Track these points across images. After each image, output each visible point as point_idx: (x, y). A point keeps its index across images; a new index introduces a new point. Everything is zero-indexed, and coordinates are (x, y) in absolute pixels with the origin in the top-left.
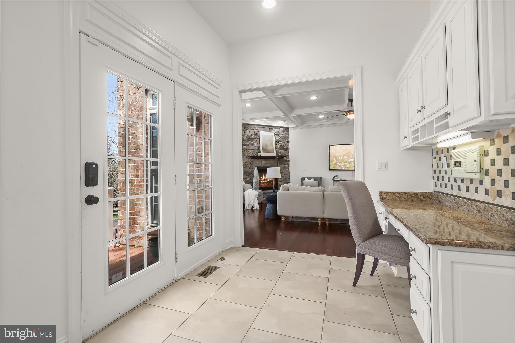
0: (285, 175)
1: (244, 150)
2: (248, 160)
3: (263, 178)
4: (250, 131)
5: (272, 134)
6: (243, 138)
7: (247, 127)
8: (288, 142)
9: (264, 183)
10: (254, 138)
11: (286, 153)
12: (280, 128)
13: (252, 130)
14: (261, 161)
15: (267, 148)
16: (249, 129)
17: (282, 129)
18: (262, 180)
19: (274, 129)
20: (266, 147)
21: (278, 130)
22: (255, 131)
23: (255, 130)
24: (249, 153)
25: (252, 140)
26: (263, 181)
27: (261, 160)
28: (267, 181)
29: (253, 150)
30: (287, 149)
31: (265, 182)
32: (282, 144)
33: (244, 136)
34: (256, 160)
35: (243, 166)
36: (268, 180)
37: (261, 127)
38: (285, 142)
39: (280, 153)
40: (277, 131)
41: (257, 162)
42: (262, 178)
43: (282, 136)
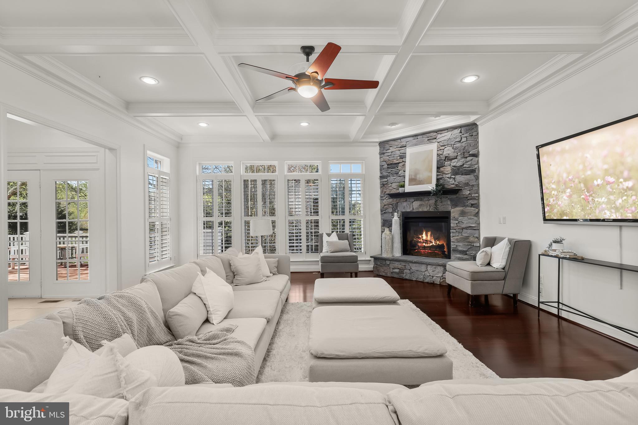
0: (467, 228)
1: (383, 185)
2: (388, 200)
3: (422, 237)
4: (393, 150)
5: (433, 147)
6: (381, 166)
7: (387, 146)
8: (476, 155)
9: (425, 247)
10: (398, 162)
11: (470, 180)
12: (452, 131)
13: (395, 150)
14: (413, 202)
15: (418, 176)
16: (391, 148)
17: (457, 131)
18: (422, 241)
19: (439, 136)
20: (416, 175)
21: (447, 135)
22: (400, 149)
23: (401, 147)
24: (392, 190)
25: (395, 166)
26: (424, 244)
27: (412, 200)
28: (431, 244)
29: (398, 184)
30: (473, 171)
31: (426, 245)
32: (457, 162)
33: (383, 161)
34: (402, 200)
35: (381, 211)
36: (433, 243)
37: (411, 138)
38: (466, 158)
39: (453, 182)
40: (445, 138)
41: (405, 204)
42: (420, 237)
43: (458, 145)
